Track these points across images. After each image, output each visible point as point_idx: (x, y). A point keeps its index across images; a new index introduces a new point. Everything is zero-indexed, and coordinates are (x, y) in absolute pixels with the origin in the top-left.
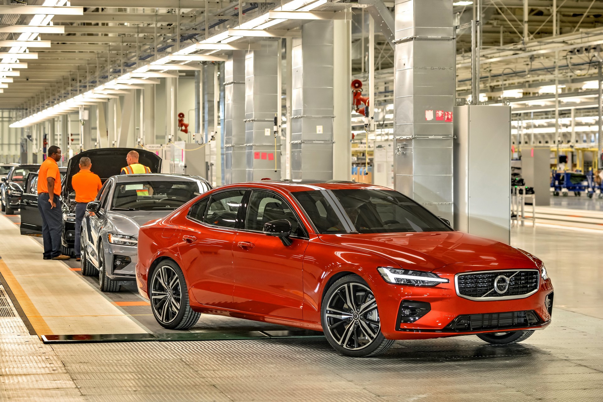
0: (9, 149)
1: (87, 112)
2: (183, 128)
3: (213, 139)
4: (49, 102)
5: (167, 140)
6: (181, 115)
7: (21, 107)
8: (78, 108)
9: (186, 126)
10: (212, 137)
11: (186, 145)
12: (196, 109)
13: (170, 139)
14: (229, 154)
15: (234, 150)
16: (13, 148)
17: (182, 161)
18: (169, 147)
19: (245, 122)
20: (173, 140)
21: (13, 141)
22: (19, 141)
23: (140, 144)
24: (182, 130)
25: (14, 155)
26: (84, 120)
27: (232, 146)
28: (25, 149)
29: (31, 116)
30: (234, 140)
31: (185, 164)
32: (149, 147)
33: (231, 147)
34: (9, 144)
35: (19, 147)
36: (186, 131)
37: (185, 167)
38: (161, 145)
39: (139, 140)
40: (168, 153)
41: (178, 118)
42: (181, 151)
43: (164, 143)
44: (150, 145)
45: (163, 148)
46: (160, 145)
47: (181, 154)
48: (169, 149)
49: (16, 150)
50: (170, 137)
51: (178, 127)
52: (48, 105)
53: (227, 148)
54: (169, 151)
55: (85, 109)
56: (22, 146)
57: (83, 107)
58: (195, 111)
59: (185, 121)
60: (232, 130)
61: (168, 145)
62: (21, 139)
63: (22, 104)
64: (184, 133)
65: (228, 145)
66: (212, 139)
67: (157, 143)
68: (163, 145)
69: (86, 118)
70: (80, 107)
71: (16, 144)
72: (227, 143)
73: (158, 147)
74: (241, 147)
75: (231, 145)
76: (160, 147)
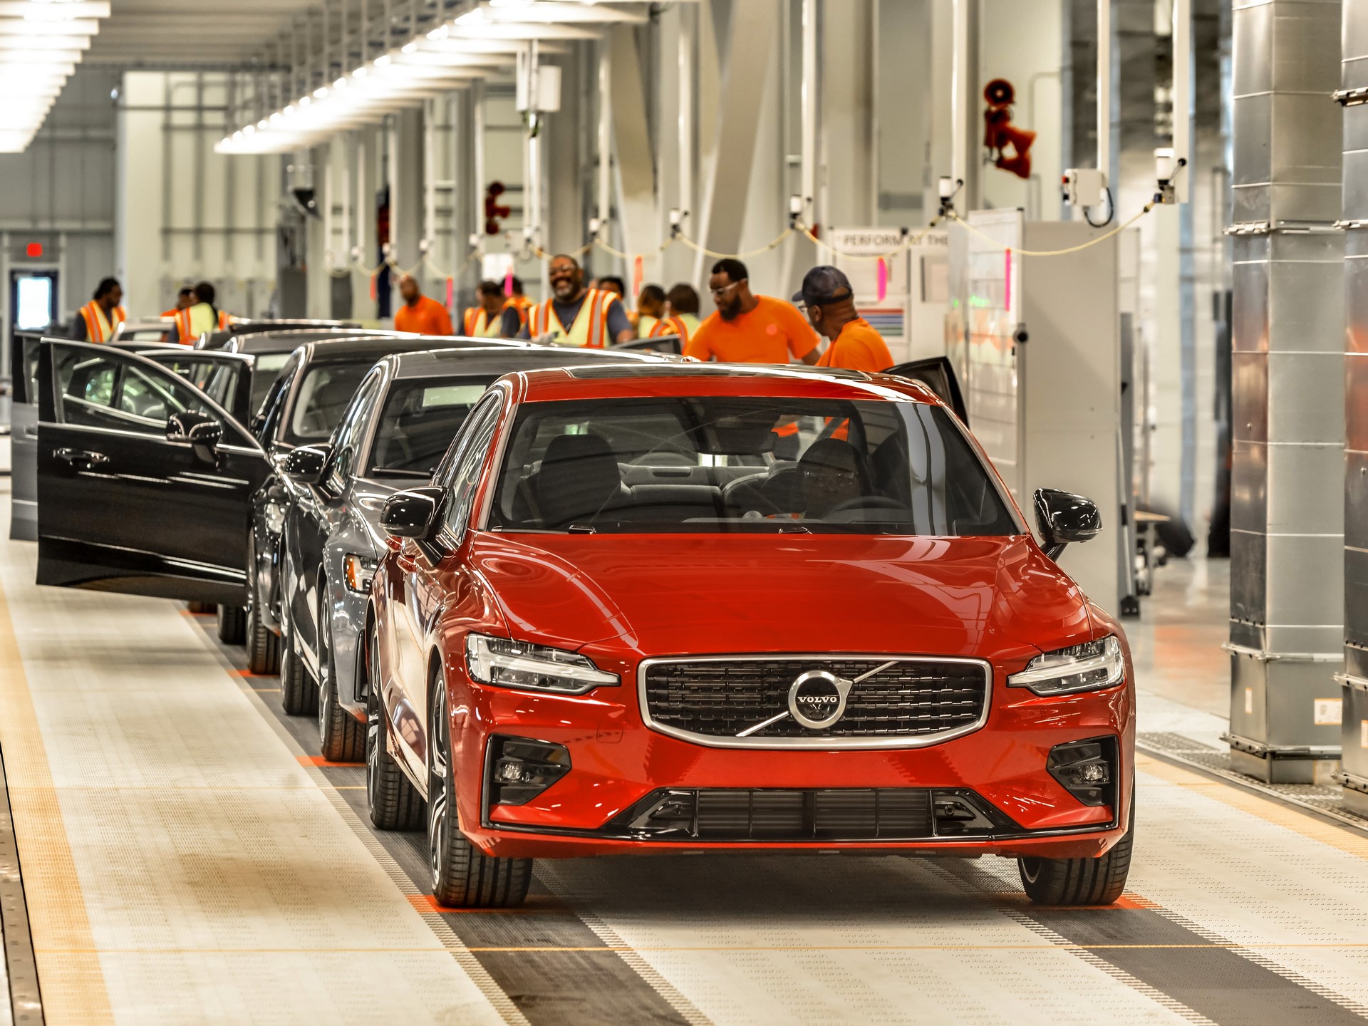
0: (229, 254)
1: (551, 77)
2: (1010, 152)
3: (1166, 194)
4: (407, 19)
5: (931, 207)
6: (1001, 93)
7: (266, 59)
8: (513, 55)
9: (1024, 142)
10: (1163, 183)
11: (1025, 229)
12: (1063, 70)
13: (945, 200)
14: (1254, 273)
15: (1277, 254)
16: (245, 246)
17: (1007, 308)
18: (943, 241)
19: (1344, 101)
20: (959, 202)
21: (246, 219)
22: (273, 218)
23: (800, 226)
24: (1002, 163)
25: (251, 282)
26: (540, 114)
27: (1270, 232)
28: (298, 251)
29: (305, 100)
30: (1279, 197)
31: (1022, 325)
32: (847, 240)
33: (1263, 235)
34: (230, 232)
35: (271, 242)
36: (1021, 167)
37: (1022, 337)
38: (904, 232)
39: (795, 205)
40: (936, 271)
41: (983, 105)
42: (1002, 258)
43: (919, 224)
44: (851, 232)
45: (914, 248)
46: (896, 233)
47: (1002, 275)
48: (939, 249)
49: (260, 255)
50: (945, 188)
51: (983, 150)
52: (378, 47)
53: (1242, 240)
54: (943, 260)
55: (545, 60)
56: (286, 238)
57: (537, 49)
58: (1062, 82)
59: (1019, 122)
60: (1267, 145)
61: (937, 233)
62: (281, 207)
63: (270, 46)
64: (1009, 177)
65: (1247, 228)
66: (1159, 199)
67: (882, 224)
68: (914, 232)
69: (550, 100)
70: (520, 49)
71: (260, 232)
72: (1241, 214)
73: (886, 240)
74: (1314, 235)
75: (1262, 227)
76: (898, 242)
